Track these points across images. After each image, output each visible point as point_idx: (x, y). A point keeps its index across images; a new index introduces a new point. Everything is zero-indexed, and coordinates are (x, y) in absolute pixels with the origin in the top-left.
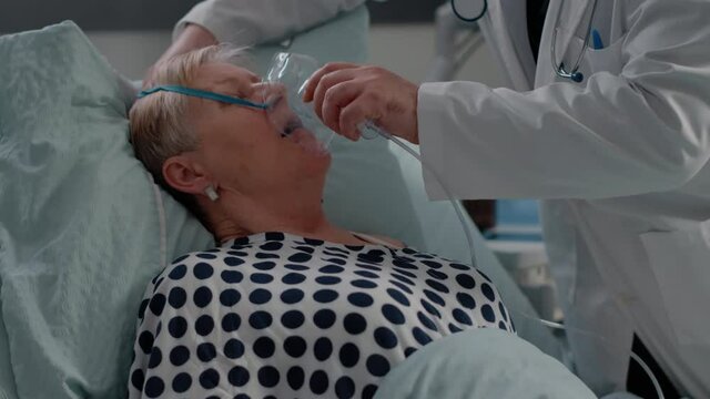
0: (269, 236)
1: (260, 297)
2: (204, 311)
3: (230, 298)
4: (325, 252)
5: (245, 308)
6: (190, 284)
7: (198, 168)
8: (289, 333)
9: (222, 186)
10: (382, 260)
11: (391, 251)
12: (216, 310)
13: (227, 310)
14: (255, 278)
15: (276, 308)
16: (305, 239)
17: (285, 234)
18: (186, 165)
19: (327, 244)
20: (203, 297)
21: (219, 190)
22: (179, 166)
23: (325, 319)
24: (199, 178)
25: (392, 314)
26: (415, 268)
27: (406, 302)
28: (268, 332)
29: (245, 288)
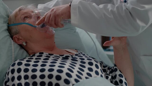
0: (40, 53)
1: (34, 71)
2: (19, 74)
3: (26, 70)
4: (53, 57)
5: (30, 74)
6: (16, 67)
7: (20, 38)
8: (41, 80)
9: (27, 41)
10: (68, 59)
11: (72, 56)
12: (23, 74)
13: (26, 74)
14: (33, 66)
15: (38, 73)
16: (49, 54)
17: (44, 53)
18: (18, 37)
19: (54, 55)
20: (19, 70)
21: (26, 43)
22: (16, 38)
23: (50, 76)
24: (21, 40)
25: (68, 75)
26: (77, 61)
27: (72, 72)
28: (36, 80)
29: (31, 68)
